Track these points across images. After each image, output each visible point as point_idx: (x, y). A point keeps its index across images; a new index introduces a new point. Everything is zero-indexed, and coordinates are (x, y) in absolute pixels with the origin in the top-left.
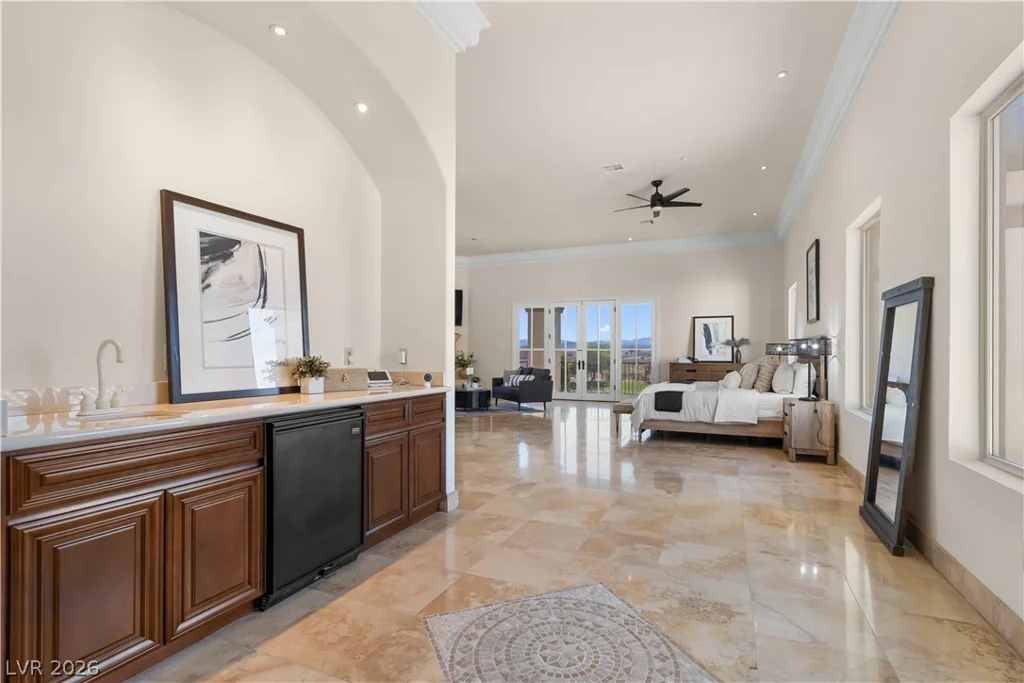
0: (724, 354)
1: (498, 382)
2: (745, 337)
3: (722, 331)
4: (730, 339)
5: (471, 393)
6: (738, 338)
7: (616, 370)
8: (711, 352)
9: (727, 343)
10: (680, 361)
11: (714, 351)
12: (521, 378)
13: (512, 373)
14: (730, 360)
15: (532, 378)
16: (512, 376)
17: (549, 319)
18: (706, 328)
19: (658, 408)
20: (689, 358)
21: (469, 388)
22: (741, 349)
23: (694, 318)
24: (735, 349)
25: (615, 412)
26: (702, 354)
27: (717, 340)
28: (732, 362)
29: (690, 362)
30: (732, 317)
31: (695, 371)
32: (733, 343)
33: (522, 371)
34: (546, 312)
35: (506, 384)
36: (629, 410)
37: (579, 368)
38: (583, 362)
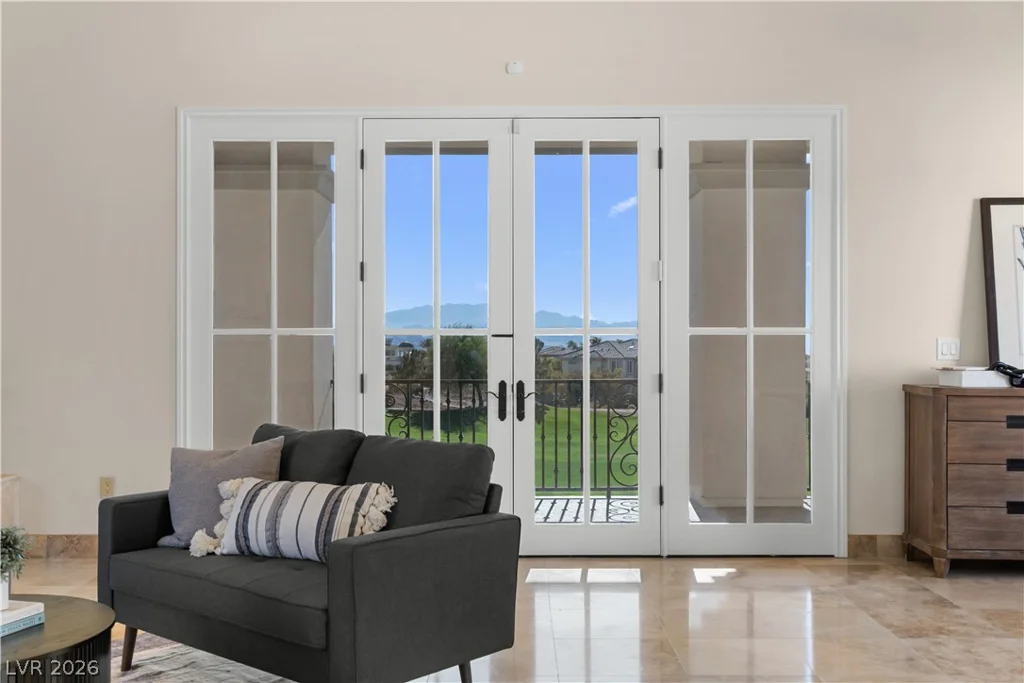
16: (236, 489)
23: (986, 203)
34: (341, 164)
37: (502, 415)
38: (521, 386)
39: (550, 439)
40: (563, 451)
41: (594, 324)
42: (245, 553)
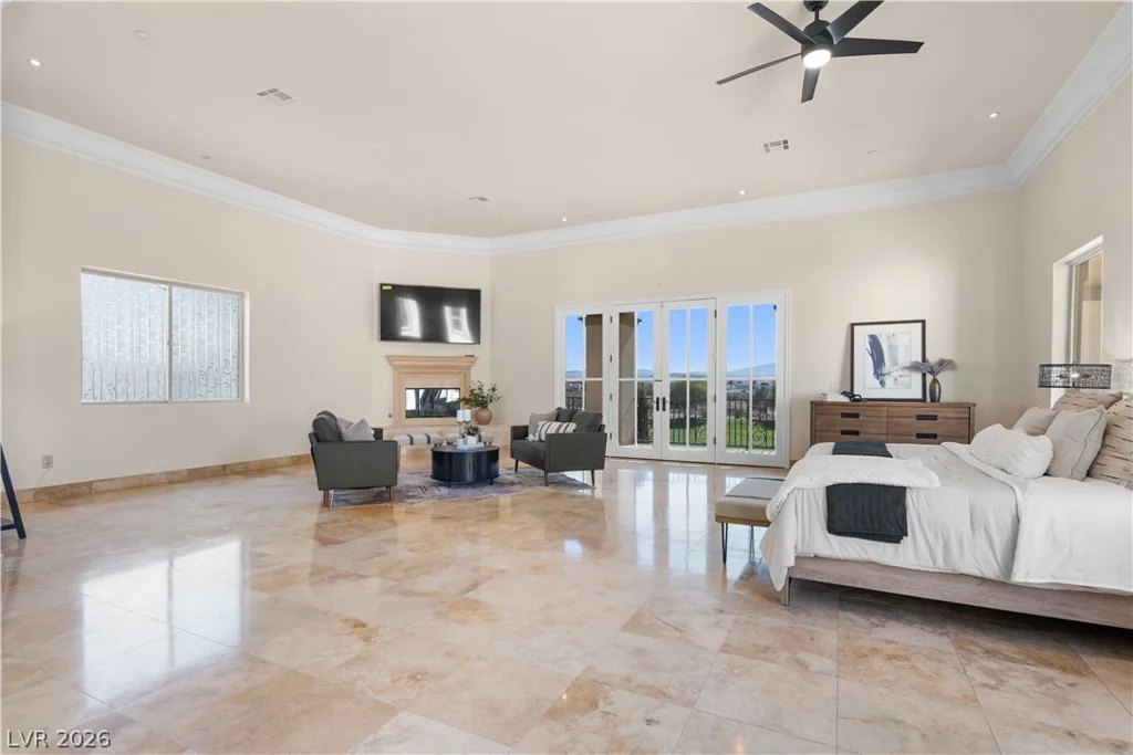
0: (909, 386)
1: (520, 433)
2: (947, 356)
3: (904, 347)
4: (920, 360)
5: (462, 455)
6: (932, 358)
7: (717, 412)
8: (882, 383)
9: (914, 367)
10: (830, 399)
11: (889, 381)
12: (553, 427)
13: (542, 418)
14: (920, 396)
15: (572, 427)
16: (541, 423)
17: (611, 331)
18: (875, 342)
19: (835, 526)
20: (844, 393)
21: (461, 446)
22: (938, 377)
23: (853, 325)
24: (929, 378)
25: (719, 518)
26: (867, 387)
27: (895, 363)
28: (923, 400)
29: (846, 400)
30: (923, 322)
31: (857, 416)
32: (925, 368)
33: (559, 416)
34: (605, 320)
35: (531, 437)
36: (755, 518)
37: (658, 409)
38: (664, 399)
39: (733, 431)
40: (738, 438)
41: (692, 376)
42: (541, 441)
